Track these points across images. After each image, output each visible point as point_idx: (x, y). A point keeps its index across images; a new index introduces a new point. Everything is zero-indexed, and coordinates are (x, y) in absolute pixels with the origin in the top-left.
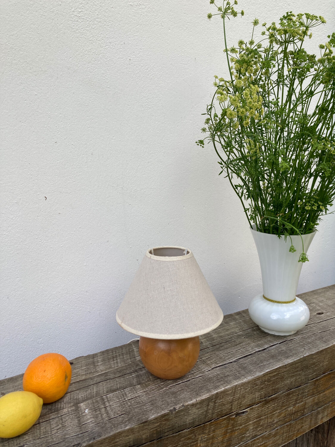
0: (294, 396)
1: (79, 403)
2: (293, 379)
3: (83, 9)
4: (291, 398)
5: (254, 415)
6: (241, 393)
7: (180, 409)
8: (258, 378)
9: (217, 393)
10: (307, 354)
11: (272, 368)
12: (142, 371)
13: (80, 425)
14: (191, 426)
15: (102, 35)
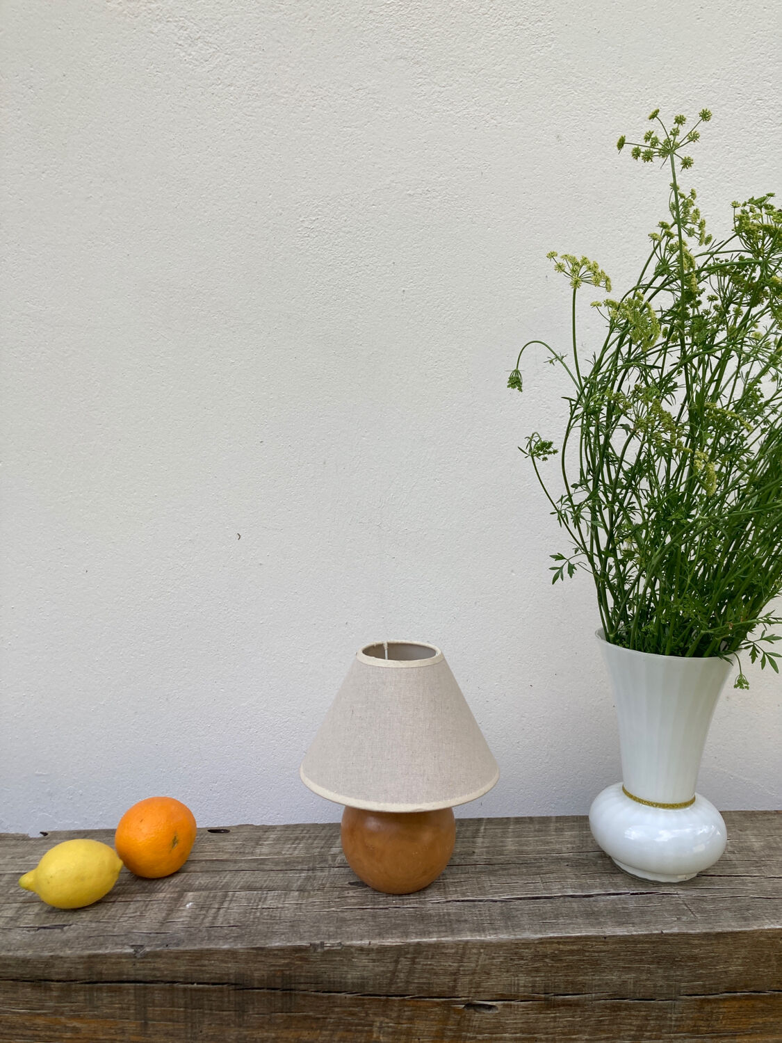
0: (632, 1018)
2: (630, 977)
4: (624, 1018)
5: (516, 1023)
6: (480, 963)
7: (332, 948)
8: (527, 944)
9: (418, 944)
10: (676, 930)
11: (569, 933)
13: (163, 922)
14: (356, 990)
15: (352, 254)
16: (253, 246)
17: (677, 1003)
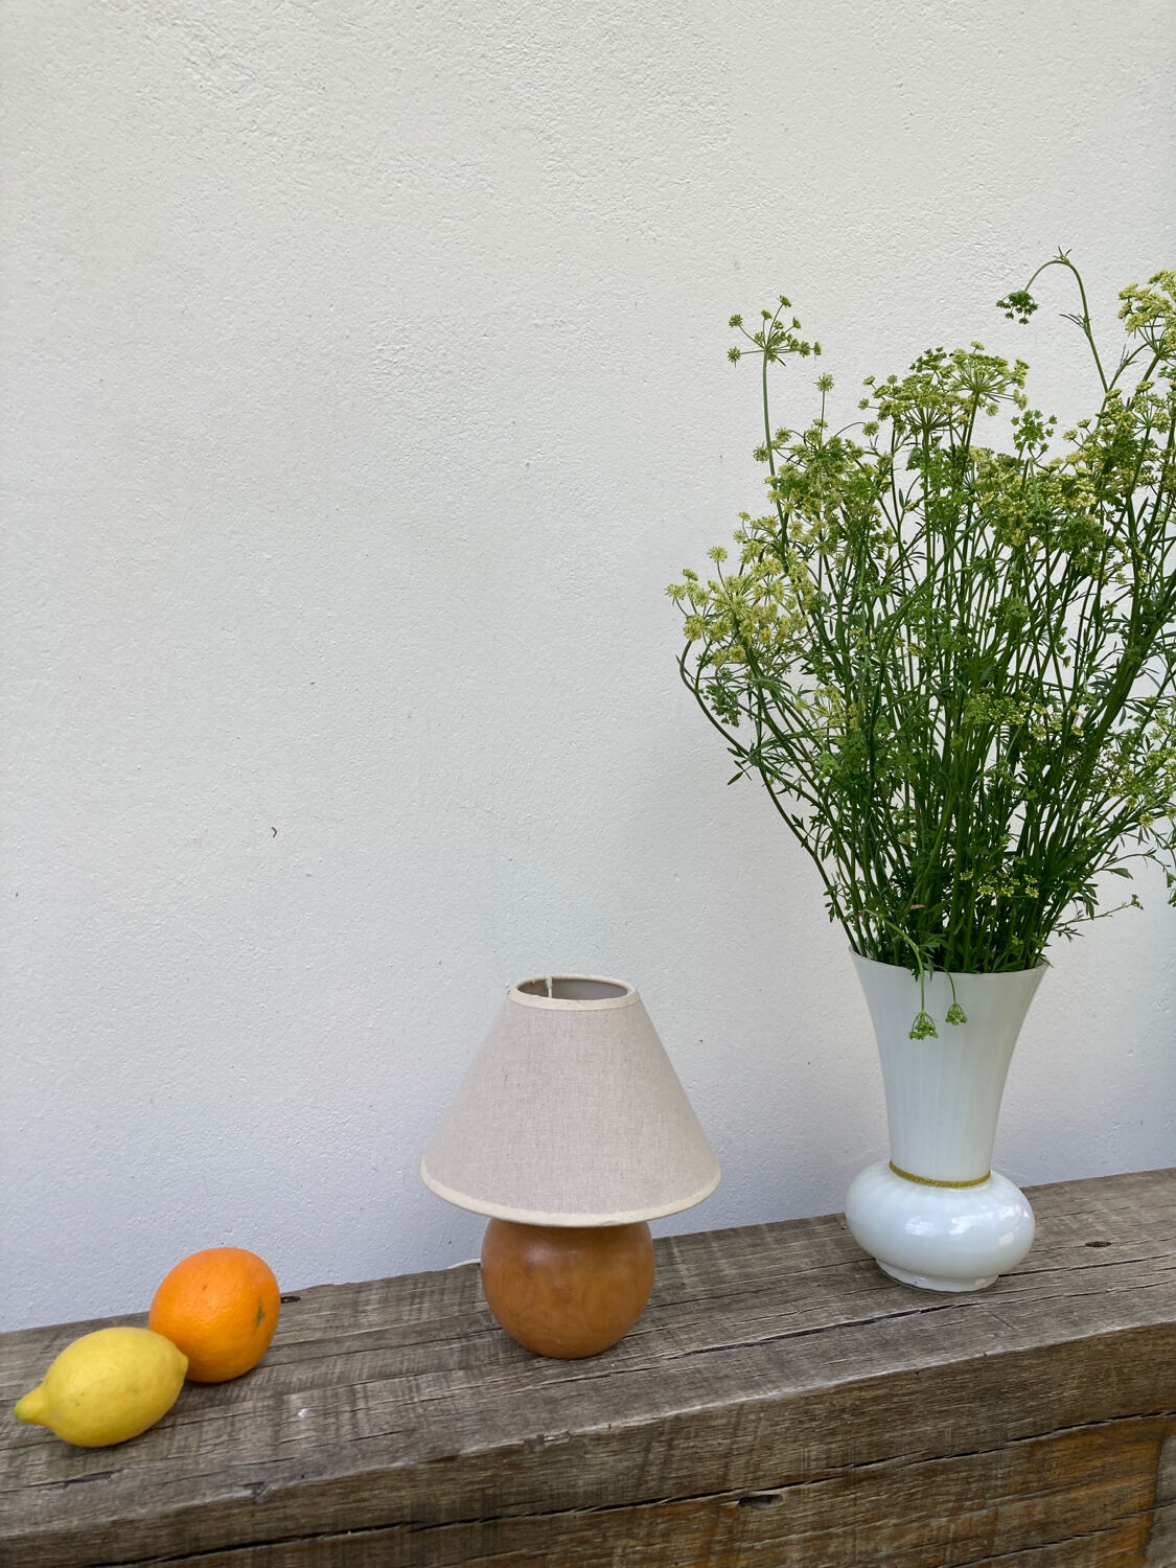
0: (950, 1483)
1: (288, 1393)
2: (946, 1424)
3: (405, 343)
4: (940, 1486)
5: (806, 1516)
6: (759, 1434)
7: (557, 1443)
8: (819, 1397)
9: (677, 1417)
10: (999, 1350)
11: (871, 1372)
12: (483, 1337)
13: (276, 1442)
14: (590, 1503)
15: (453, 404)
16: (304, 382)
17: (1005, 1452)
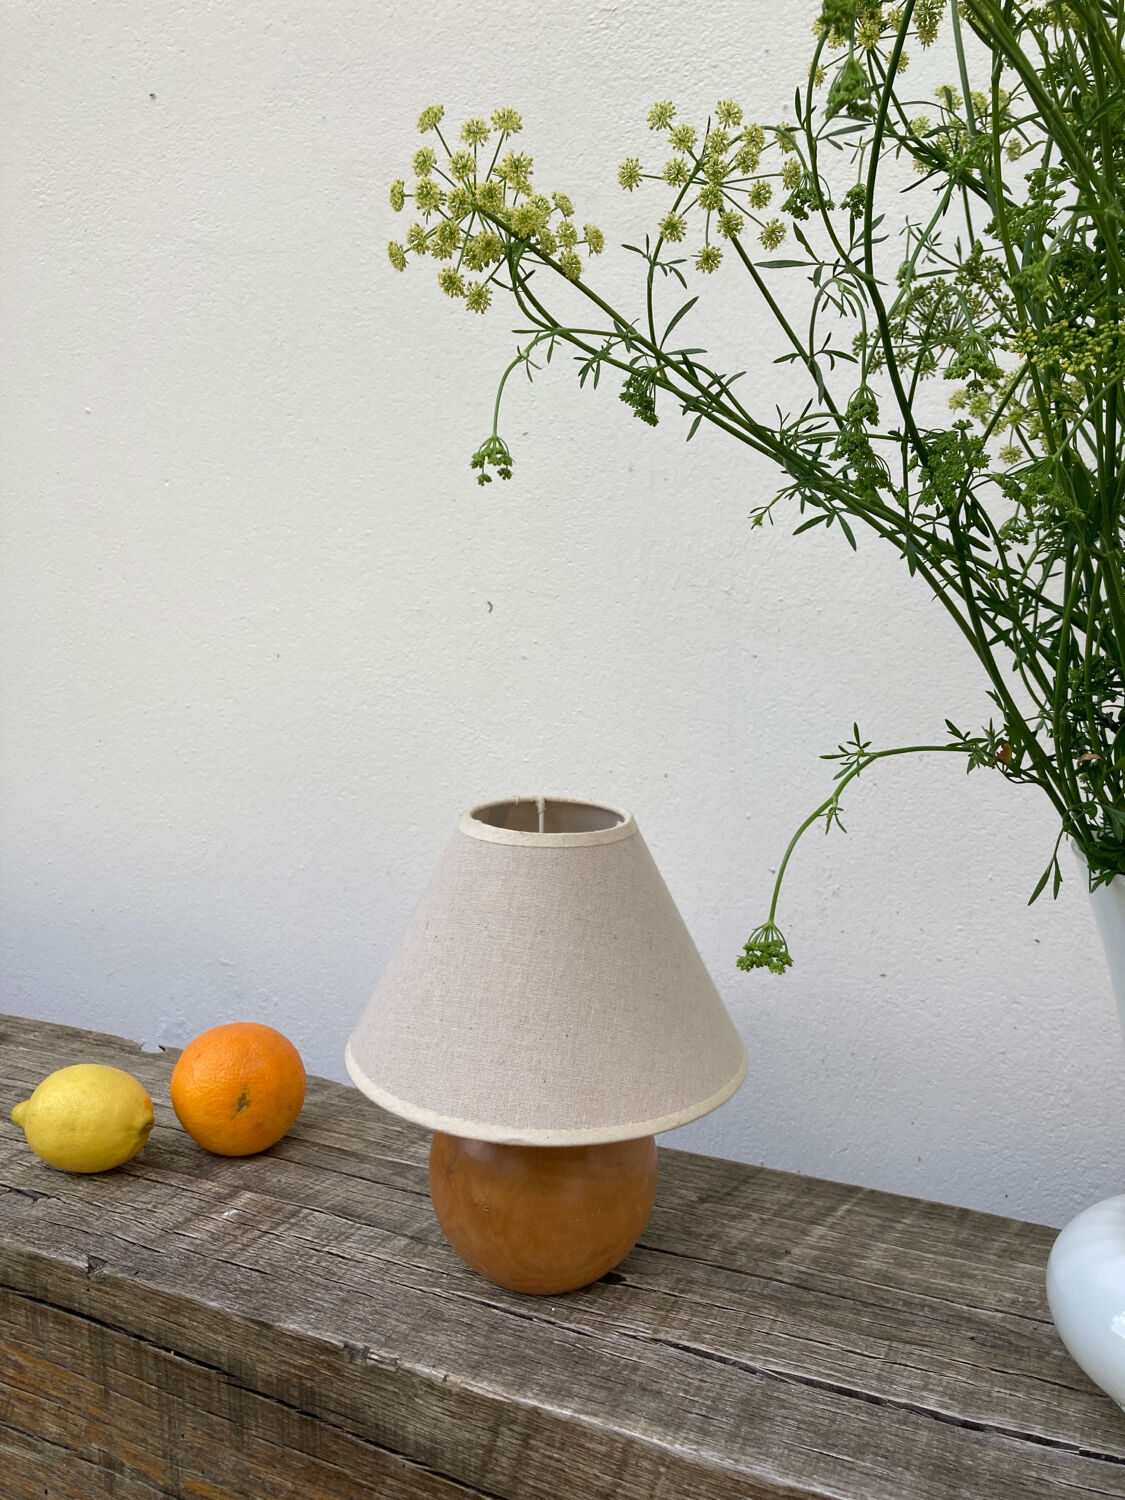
1: (249, 1190)
7: (380, 1366)
9: (535, 1409)
13: (173, 1230)
14: (422, 1459)
